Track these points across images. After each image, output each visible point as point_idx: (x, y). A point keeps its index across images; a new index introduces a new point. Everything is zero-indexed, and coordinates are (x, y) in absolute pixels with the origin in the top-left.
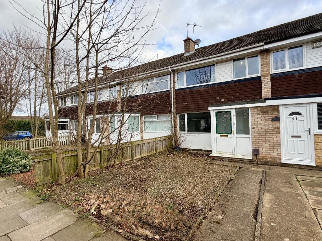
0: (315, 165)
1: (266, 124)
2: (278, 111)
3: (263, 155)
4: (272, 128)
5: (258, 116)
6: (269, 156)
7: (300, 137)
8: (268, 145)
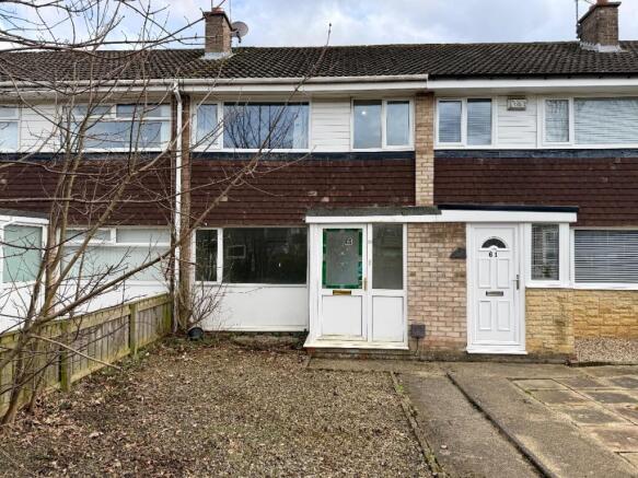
0: (526, 353)
1: (440, 264)
2: (464, 236)
3: (431, 339)
4: (451, 275)
5: (423, 245)
6: (445, 339)
7: (501, 294)
8: (442, 314)
